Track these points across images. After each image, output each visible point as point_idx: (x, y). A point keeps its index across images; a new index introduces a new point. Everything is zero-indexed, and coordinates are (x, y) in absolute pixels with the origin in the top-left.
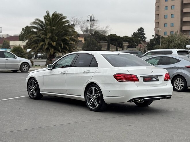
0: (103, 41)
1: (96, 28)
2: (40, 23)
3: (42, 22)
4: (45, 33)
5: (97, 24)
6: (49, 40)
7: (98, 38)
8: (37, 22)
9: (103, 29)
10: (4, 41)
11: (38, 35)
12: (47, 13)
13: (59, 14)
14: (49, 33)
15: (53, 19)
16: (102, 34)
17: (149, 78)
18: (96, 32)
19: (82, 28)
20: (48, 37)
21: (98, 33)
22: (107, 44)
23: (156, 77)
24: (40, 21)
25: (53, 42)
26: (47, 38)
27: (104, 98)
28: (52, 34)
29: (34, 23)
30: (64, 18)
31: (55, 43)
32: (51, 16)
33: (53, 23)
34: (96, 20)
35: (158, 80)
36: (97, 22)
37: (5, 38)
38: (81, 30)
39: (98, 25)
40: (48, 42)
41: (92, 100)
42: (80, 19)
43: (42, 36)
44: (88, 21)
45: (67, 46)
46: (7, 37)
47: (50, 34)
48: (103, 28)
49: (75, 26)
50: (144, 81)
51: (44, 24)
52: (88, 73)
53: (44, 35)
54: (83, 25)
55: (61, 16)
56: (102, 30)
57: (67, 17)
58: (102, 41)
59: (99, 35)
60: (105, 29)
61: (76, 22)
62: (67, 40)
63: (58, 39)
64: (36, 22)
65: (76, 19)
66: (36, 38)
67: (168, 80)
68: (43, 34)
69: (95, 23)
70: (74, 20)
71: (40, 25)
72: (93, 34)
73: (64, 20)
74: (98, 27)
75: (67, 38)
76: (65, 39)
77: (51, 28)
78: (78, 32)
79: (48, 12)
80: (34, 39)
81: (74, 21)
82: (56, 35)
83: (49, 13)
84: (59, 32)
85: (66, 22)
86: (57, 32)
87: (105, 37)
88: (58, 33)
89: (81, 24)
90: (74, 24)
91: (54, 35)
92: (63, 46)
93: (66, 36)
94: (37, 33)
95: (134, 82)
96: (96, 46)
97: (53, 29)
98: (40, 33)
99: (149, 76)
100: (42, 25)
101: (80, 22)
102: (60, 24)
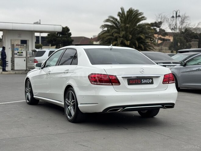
0: (195, 40)
1: (187, 25)
2: (114, 21)
3: (116, 20)
4: (119, 31)
5: (187, 21)
6: (122, 39)
7: (188, 37)
8: (111, 20)
9: (194, 26)
10: (90, 42)
11: (111, 34)
12: (122, 10)
13: (134, 9)
14: (123, 31)
15: (128, 15)
16: (193, 31)
17: (136, 80)
18: (187, 30)
19: (170, 25)
20: (121, 35)
21: (188, 31)
22: (197, 42)
23: (149, 79)
24: (113, 18)
25: (127, 41)
26: (120, 37)
27: (79, 106)
28: (127, 32)
29: (107, 21)
30: (141, 14)
31: (129, 42)
32: (126, 13)
33: (128, 21)
34: (187, 17)
35: (152, 83)
36: (188, 18)
37: (93, 38)
38: (169, 28)
39: (189, 22)
40: (121, 41)
41: (69, 107)
42: (168, 16)
43: (116, 35)
44: (173, 17)
45: (142, 45)
46: (94, 37)
47: (124, 33)
48: (195, 24)
49: (163, 24)
50: (129, 84)
51: (118, 22)
52: (67, 73)
53: (118, 33)
54: (171, 22)
55: (137, 12)
56: (192, 28)
57: (143, 13)
58: (193, 40)
59: (190, 32)
60: (197, 26)
61: (163, 19)
62: (142, 38)
63: (132, 37)
64: (109, 20)
65: (164, 16)
66: (109, 37)
67: (168, 83)
68: (116, 32)
69: (186, 20)
70: (162, 17)
71: (114, 23)
72: (183, 32)
73: (140, 17)
74: (189, 24)
75: (142, 36)
76: (140, 38)
77: (125, 25)
78: (165, 30)
79: (123, 8)
80: (107, 38)
81: (161, 19)
82: (130, 34)
83: (123, 10)
84: (133, 29)
85: (143, 19)
86: (132, 29)
87: (196, 36)
88: (132, 31)
89: (169, 21)
90: (162, 21)
91: (128, 34)
92: (138, 45)
93: (141, 34)
94: (110, 32)
95: (112, 85)
96: (185, 45)
97: (127, 27)
98: (113, 31)
99: (137, 77)
100: (116, 22)
101: (168, 19)
102: (135, 20)
